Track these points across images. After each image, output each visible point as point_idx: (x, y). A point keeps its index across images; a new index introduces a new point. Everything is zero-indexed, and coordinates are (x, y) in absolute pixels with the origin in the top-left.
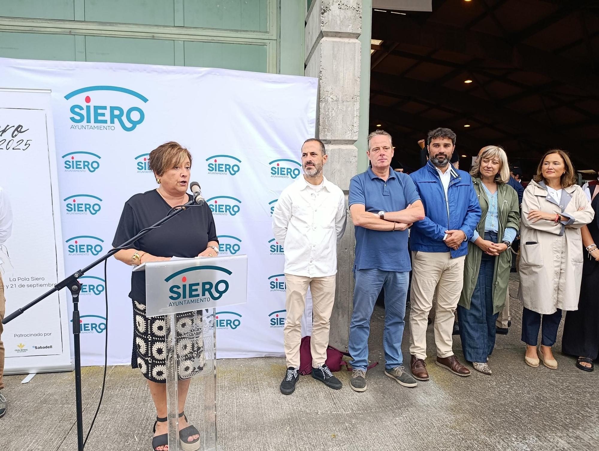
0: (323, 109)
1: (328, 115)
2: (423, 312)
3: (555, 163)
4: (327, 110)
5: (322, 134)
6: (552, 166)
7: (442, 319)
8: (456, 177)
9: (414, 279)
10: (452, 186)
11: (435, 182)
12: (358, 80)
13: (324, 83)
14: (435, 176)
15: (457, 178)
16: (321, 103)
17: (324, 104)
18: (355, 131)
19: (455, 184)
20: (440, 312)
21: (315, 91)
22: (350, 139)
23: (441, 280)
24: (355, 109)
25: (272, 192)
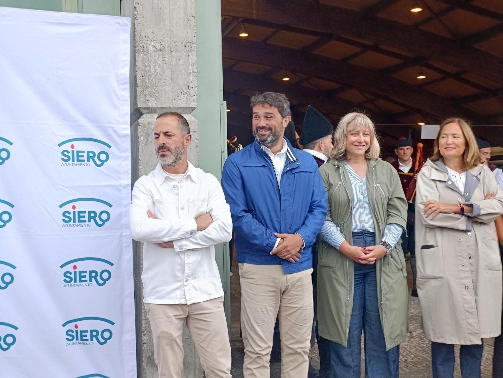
0: (141, 63)
1: (149, 71)
2: (260, 356)
3: (454, 136)
4: (147, 63)
5: (141, 99)
6: (451, 140)
7: (291, 366)
8: (294, 160)
9: (244, 308)
10: (287, 172)
11: (264, 166)
12: (193, 19)
13: (140, 25)
14: (264, 157)
15: (295, 162)
16: (137, 54)
17: (142, 55)
18: (192, 95)
19: (291, 170)
20: (287, 355)
21: (128, 36)
22: (186, 106)
23: (282, 307)
24: (190, 63)
25: (63, 188)
